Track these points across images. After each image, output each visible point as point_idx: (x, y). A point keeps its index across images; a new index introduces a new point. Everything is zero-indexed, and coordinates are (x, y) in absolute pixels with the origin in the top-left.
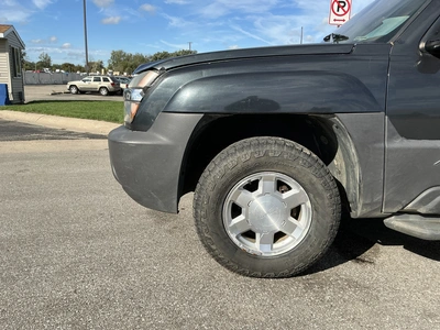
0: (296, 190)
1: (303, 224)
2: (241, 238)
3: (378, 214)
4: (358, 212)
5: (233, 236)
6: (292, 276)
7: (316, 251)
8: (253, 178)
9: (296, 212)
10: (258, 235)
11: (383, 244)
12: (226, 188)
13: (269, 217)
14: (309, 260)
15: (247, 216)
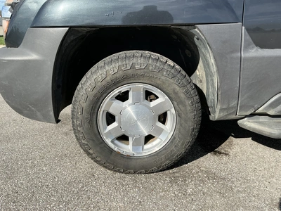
0: (162, 98)
1: (169, 127)
2: (117, 142)
3: (233, 117)
4: (216, 115)
5: (108, 141)
6: (161, 171)
7: (180, 151)
8: (123, 89)
9: (163, 118)
10: (130, 139)
11: (236, 137)
12: (98, 99)
13: (139, 123)
14: (174, 158)
15: (120, 123)
